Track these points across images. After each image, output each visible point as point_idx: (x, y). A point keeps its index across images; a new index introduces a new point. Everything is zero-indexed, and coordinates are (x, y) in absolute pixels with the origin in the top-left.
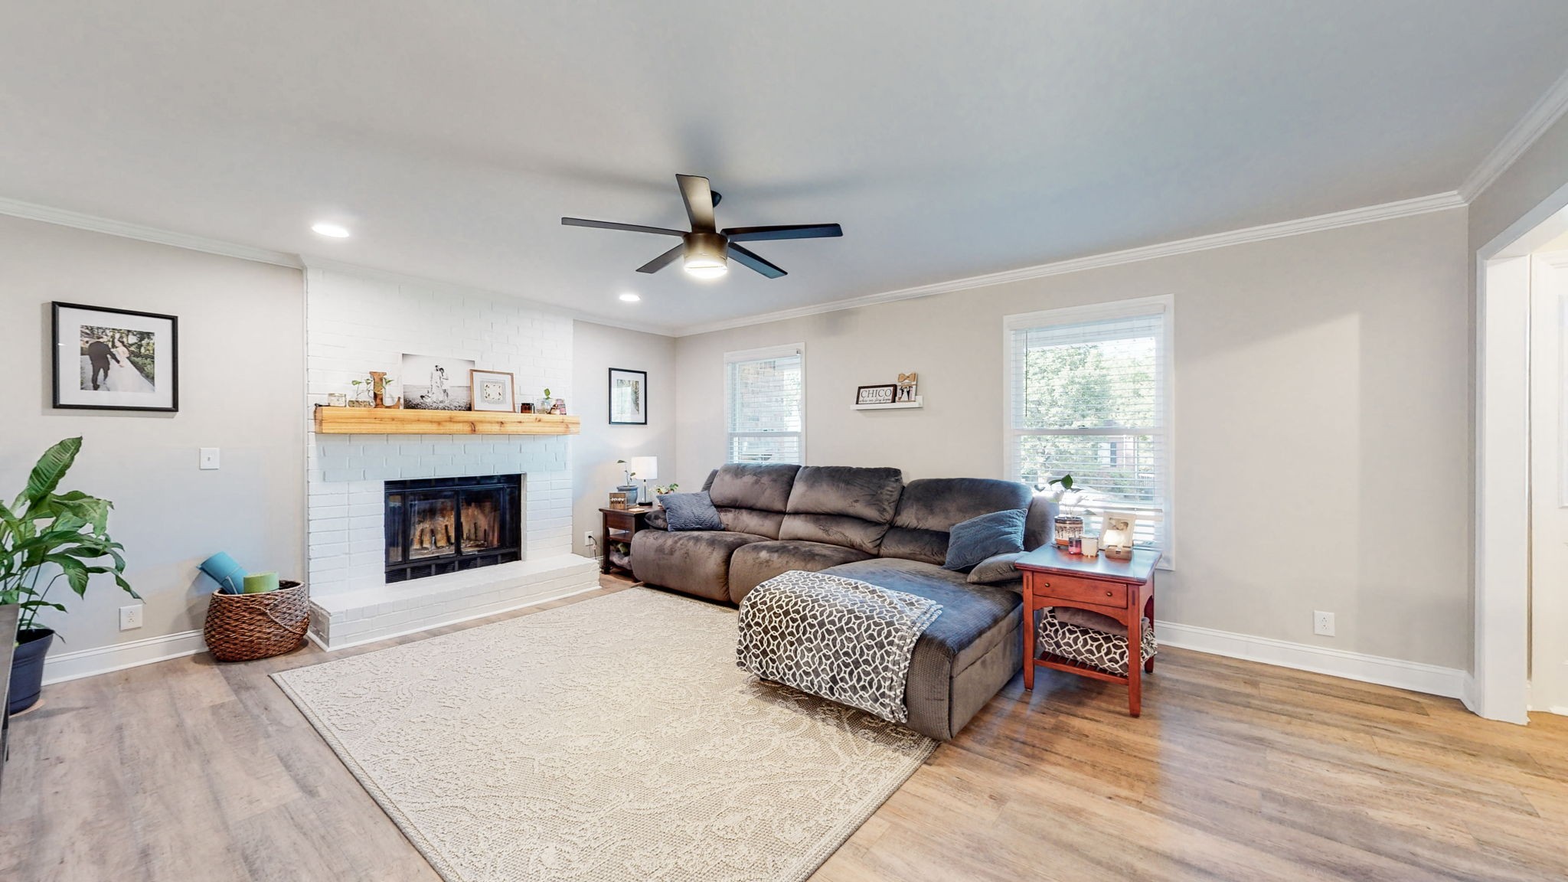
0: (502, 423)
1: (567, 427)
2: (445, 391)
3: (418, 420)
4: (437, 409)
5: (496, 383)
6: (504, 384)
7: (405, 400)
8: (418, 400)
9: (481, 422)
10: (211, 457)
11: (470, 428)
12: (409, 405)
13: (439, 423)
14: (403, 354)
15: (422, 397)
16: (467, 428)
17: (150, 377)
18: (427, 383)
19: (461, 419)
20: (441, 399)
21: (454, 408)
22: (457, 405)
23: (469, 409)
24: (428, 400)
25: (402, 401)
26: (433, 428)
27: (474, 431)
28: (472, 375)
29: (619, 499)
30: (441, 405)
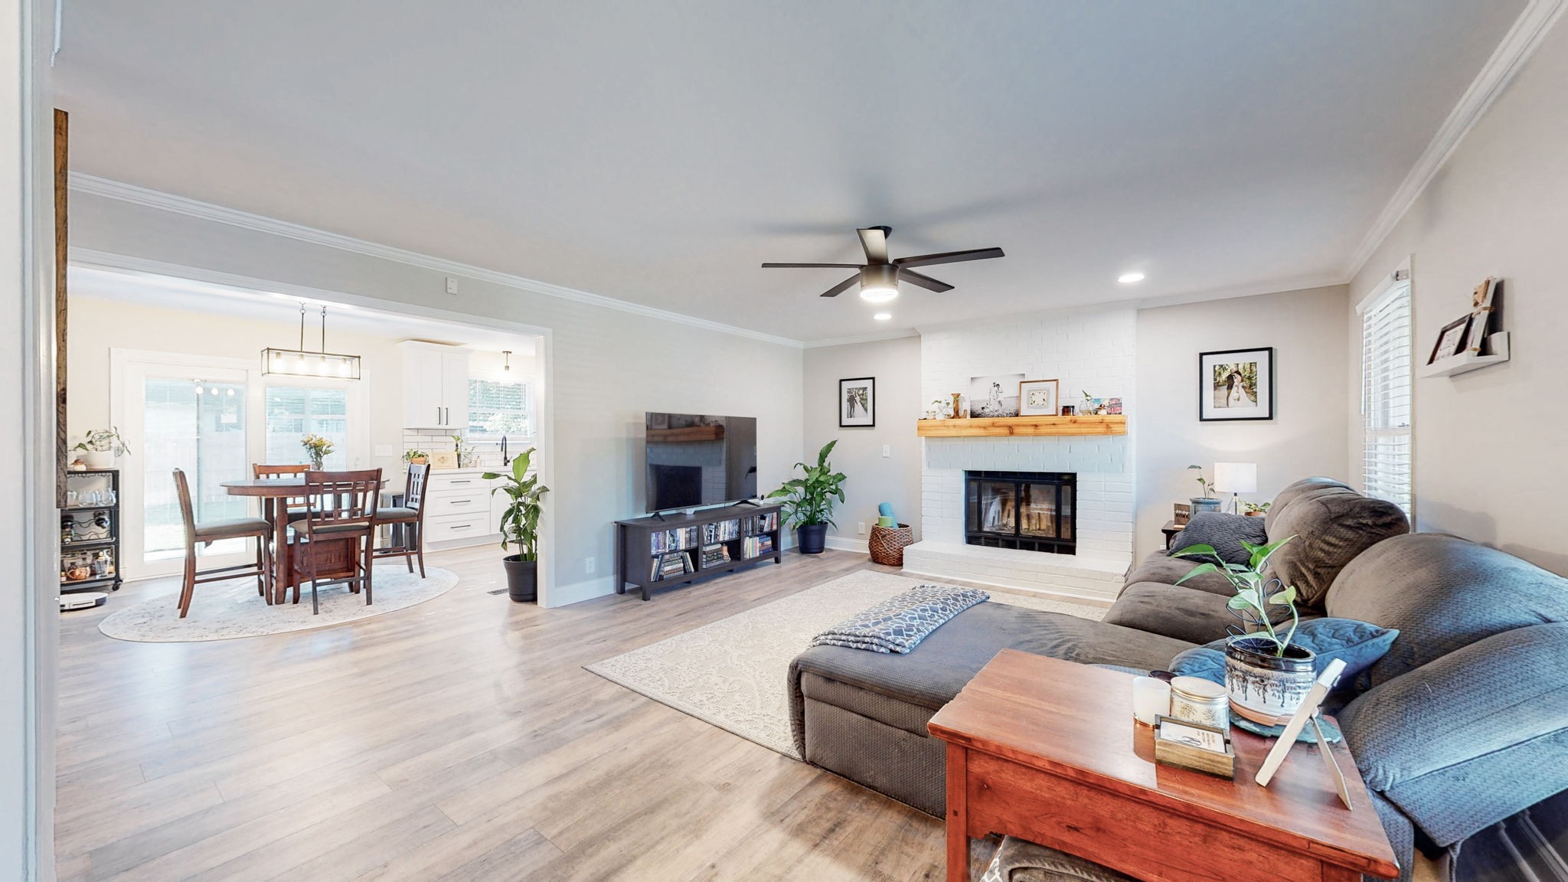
0: (1036, 426)
1: (1108, 427)
2: (999, 402)
3: (971, 426)
4: (993, 416)
5: (1041, 390)
6: (1048, 390)
7: (971, 412)
8: (980, 411)
9: (1018, 425)
10: (887, 450)
11: (1008, 432)
12: (973, 415)
13: (985, 428)
14: (972, 378)
15: (983, 408)
16: (1006, 431)
17: (866, 410)
18: (987, 398)
19: (1001, 424)
20: (996, 409)
21: (1005, 415)
22: (1008, 412)
23: (1017, 415)
24: (987, 411)
25: (969, 412)
26: (982, 432)
27: (1012, 433)
28: (1020, 385)
29: (1184, 512)
30: (996, 413)
